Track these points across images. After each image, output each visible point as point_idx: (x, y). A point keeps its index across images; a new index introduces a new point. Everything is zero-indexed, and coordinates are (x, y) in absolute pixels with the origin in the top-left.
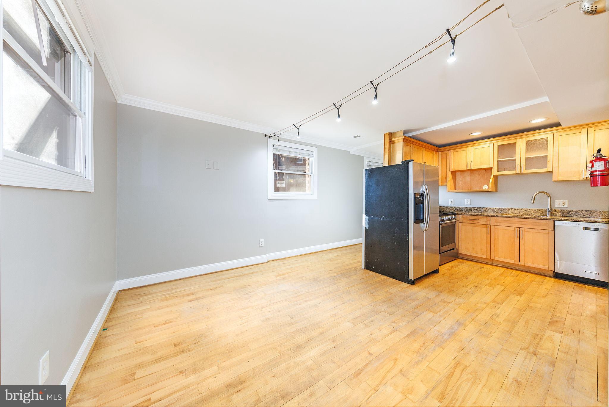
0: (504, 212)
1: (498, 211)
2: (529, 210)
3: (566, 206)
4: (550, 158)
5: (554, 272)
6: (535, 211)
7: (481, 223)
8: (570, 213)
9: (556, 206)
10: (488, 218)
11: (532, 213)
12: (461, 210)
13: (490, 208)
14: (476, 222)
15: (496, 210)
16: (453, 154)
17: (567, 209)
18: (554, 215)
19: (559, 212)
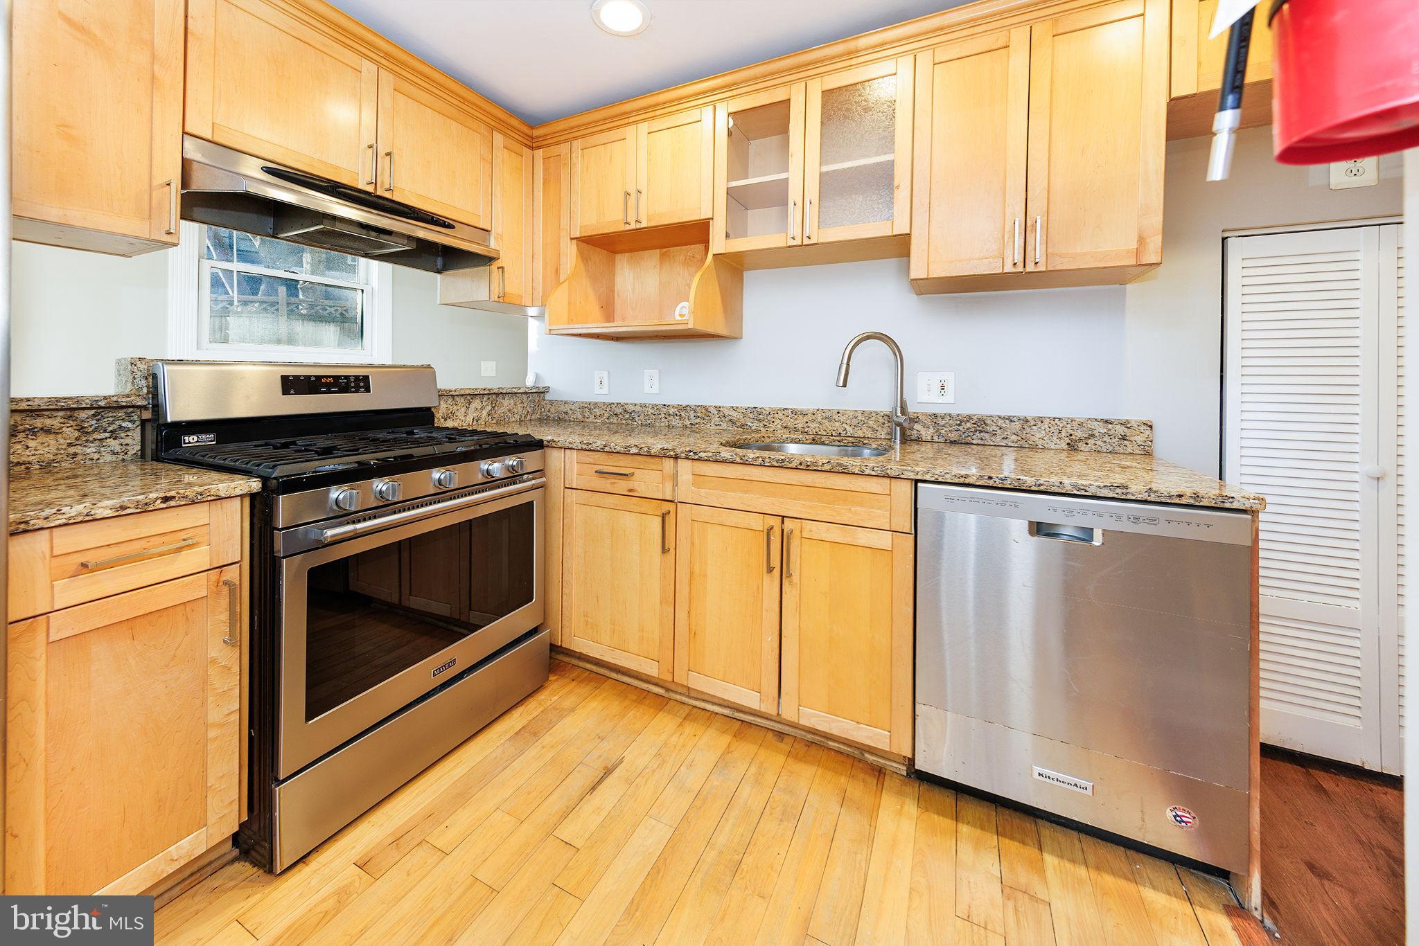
0: (761, 424)
1: (742, 420)
2: (836, 417)
3: (949, 397)
4: (901, 176)
5: (912, 761)
6: (855, 422)
7: (642, 490)
8: (961, 428)
9: (923, 397)
10: (668, 464)
11: (848, 428)
12: (627, 416)
13: (718, 409)
14: (622, 486)
15: (734, 414)
16: (583, 156)
17: (954, 412)
18: (913, 438)
19: (928, 422)
